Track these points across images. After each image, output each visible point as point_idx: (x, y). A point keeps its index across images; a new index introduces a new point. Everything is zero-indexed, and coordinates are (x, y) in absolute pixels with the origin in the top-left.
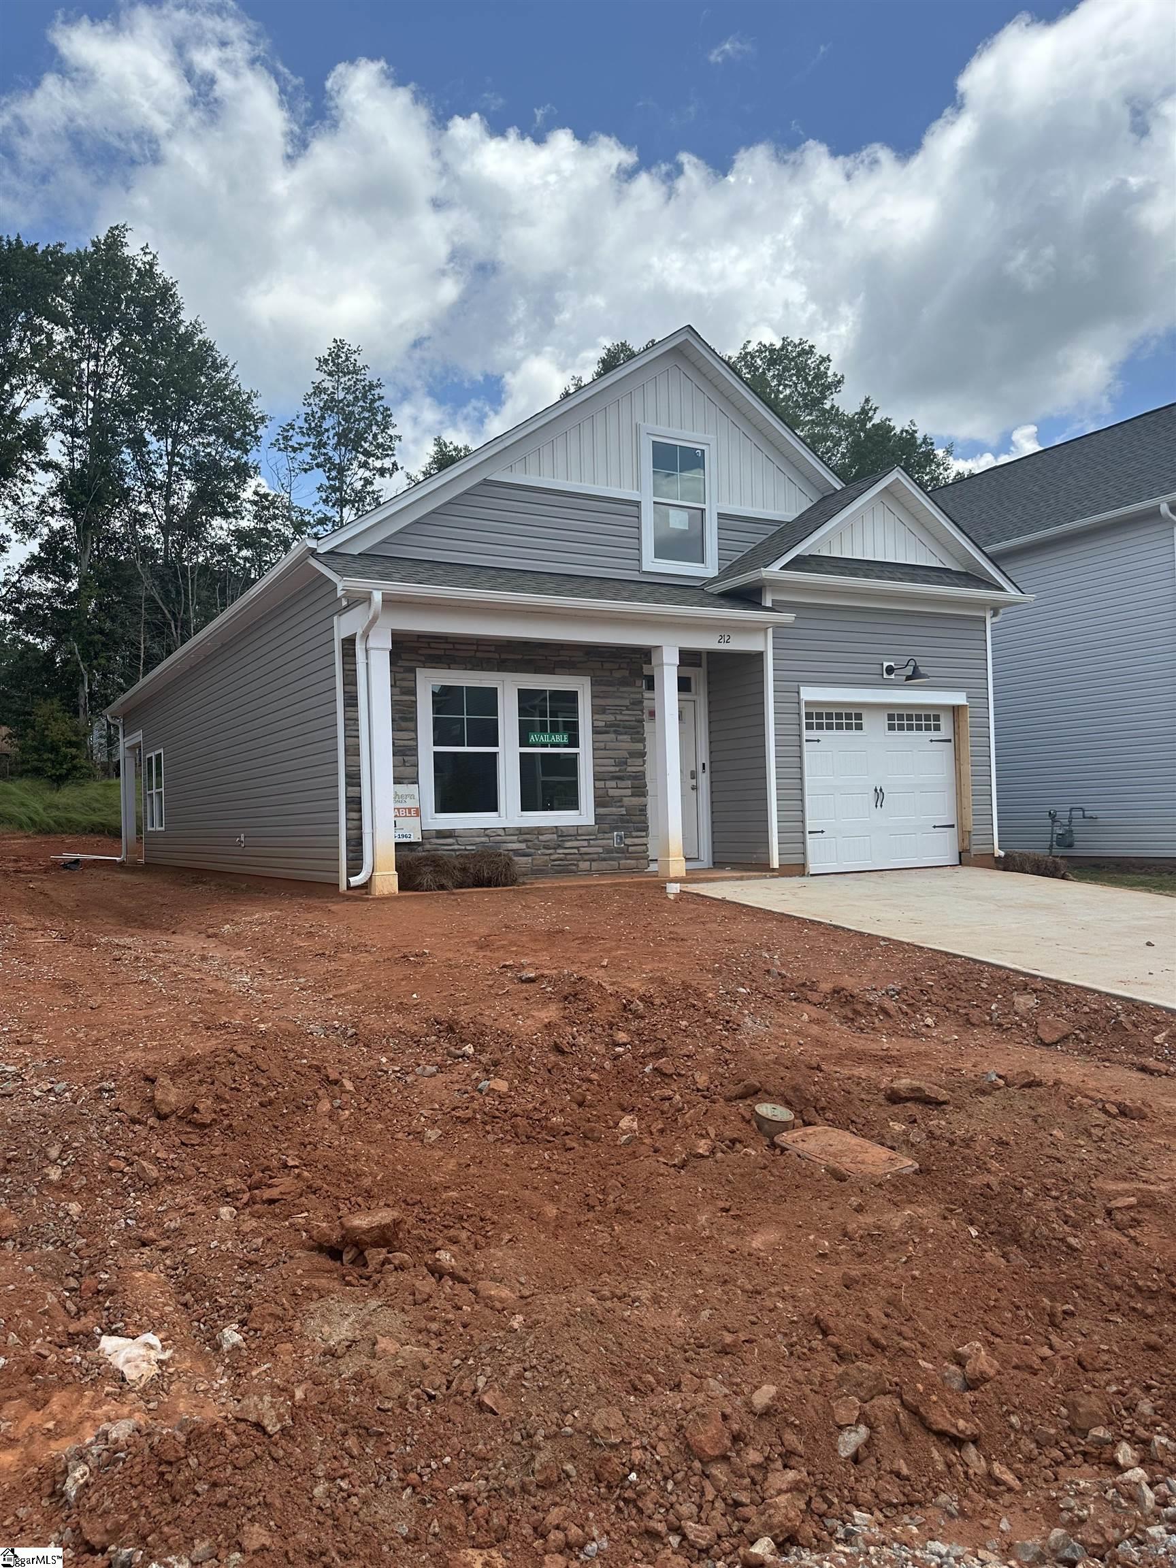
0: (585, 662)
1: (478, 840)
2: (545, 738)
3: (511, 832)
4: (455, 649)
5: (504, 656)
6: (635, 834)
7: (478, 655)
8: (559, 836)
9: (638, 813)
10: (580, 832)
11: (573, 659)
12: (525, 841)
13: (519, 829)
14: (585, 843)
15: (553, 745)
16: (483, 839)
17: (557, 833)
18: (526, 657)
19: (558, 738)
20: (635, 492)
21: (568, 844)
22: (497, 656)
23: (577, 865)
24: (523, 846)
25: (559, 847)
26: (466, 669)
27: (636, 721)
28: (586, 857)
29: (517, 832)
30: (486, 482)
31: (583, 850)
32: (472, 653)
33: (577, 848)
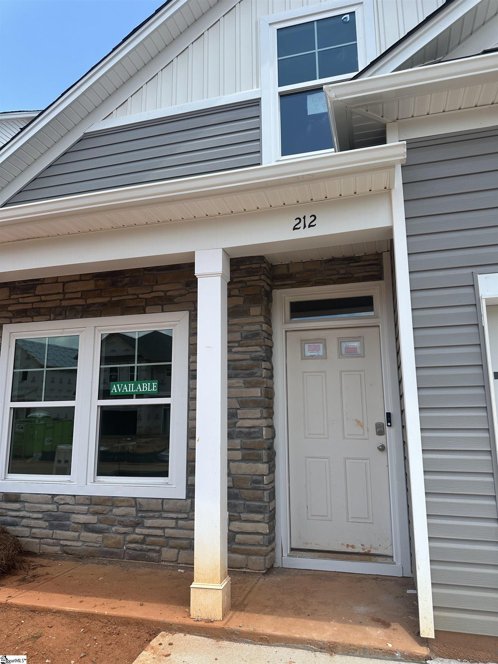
0: (184, 295)
1: (45, 507)
2: (129, 388)
3: (81, 501)
4: (42, 301)
5: (90, 301)
6: (244, 516)
7: (64, 303)
8: (138, 511)
9: (249, 485)
10: (166, 507)
11: (168, 294)
12: (95, 513)
13: (90, 498)
14: (172, 523)
15: (140, 396)
16: (50, 507)
17: (136, 506)
18: (114, 299)
19: (146, 387)
20: (255, 89)
21: (149, 522)
22: (81, 302)
23: (159, 551)
24: (92, 519)
25: (137, 524)
26: (50, 320)
27: (253, 359)
28: (172, 542)
29: (87, 502)
30: (87, 137)
31: (169, 532)
32: (57, 303)
33: (163, 528)
